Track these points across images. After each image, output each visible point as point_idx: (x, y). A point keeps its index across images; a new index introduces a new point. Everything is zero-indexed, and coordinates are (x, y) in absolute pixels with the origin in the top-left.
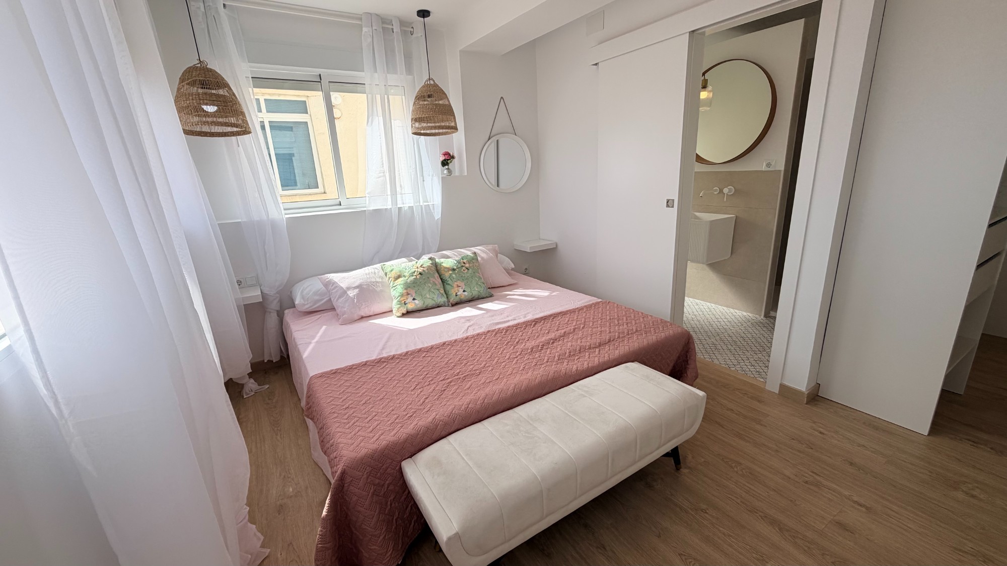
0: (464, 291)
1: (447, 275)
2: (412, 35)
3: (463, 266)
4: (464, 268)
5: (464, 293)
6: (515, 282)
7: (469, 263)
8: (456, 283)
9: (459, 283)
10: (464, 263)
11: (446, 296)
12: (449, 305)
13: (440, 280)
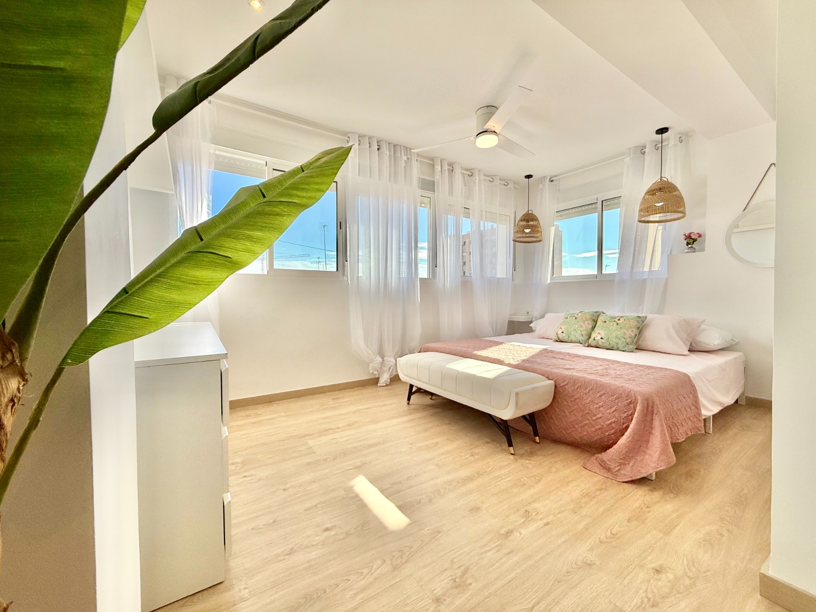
0: (602, 338)
1: (599, 324)
3: (615, 321)
5: (601, 340)
6: (688, 354)
7: (624, 321)
9: (601, 332)
10: (619, 320)
11: (587, 337)
12: (585, 344)
13: (590, 327)
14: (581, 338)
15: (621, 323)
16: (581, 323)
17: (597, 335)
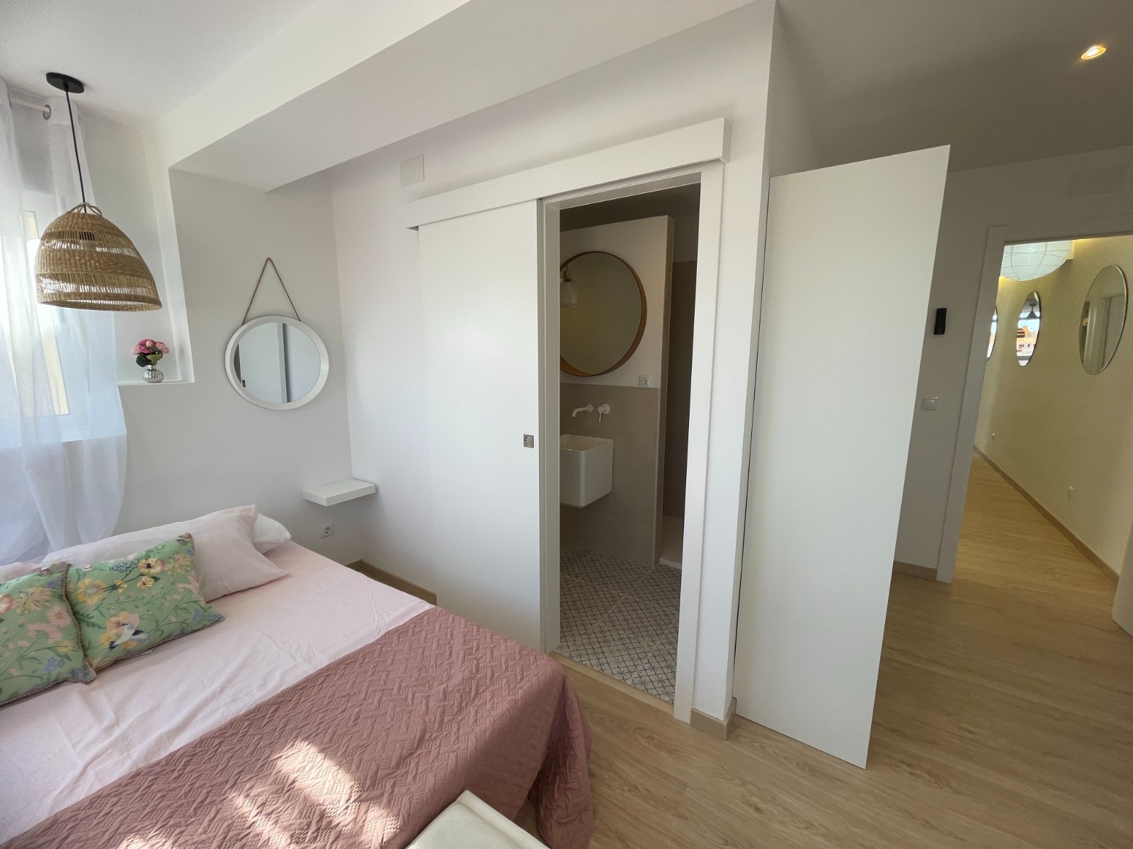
0: (137, 632)
1: (90, 603)
2: (47, 119)
3: (142, 575)
4: (144, 579)
5: (136, 637)
6: (285, 572)
7: (163, 562)
8: (114, 619)
9: (122, 617)
10: (149, 566)
11: (80, 654)
12: (86, 674)
13: (68, 620)
14: (64, 670)
15: (162, 572)
16: (33, 627)
17: (115, 631)
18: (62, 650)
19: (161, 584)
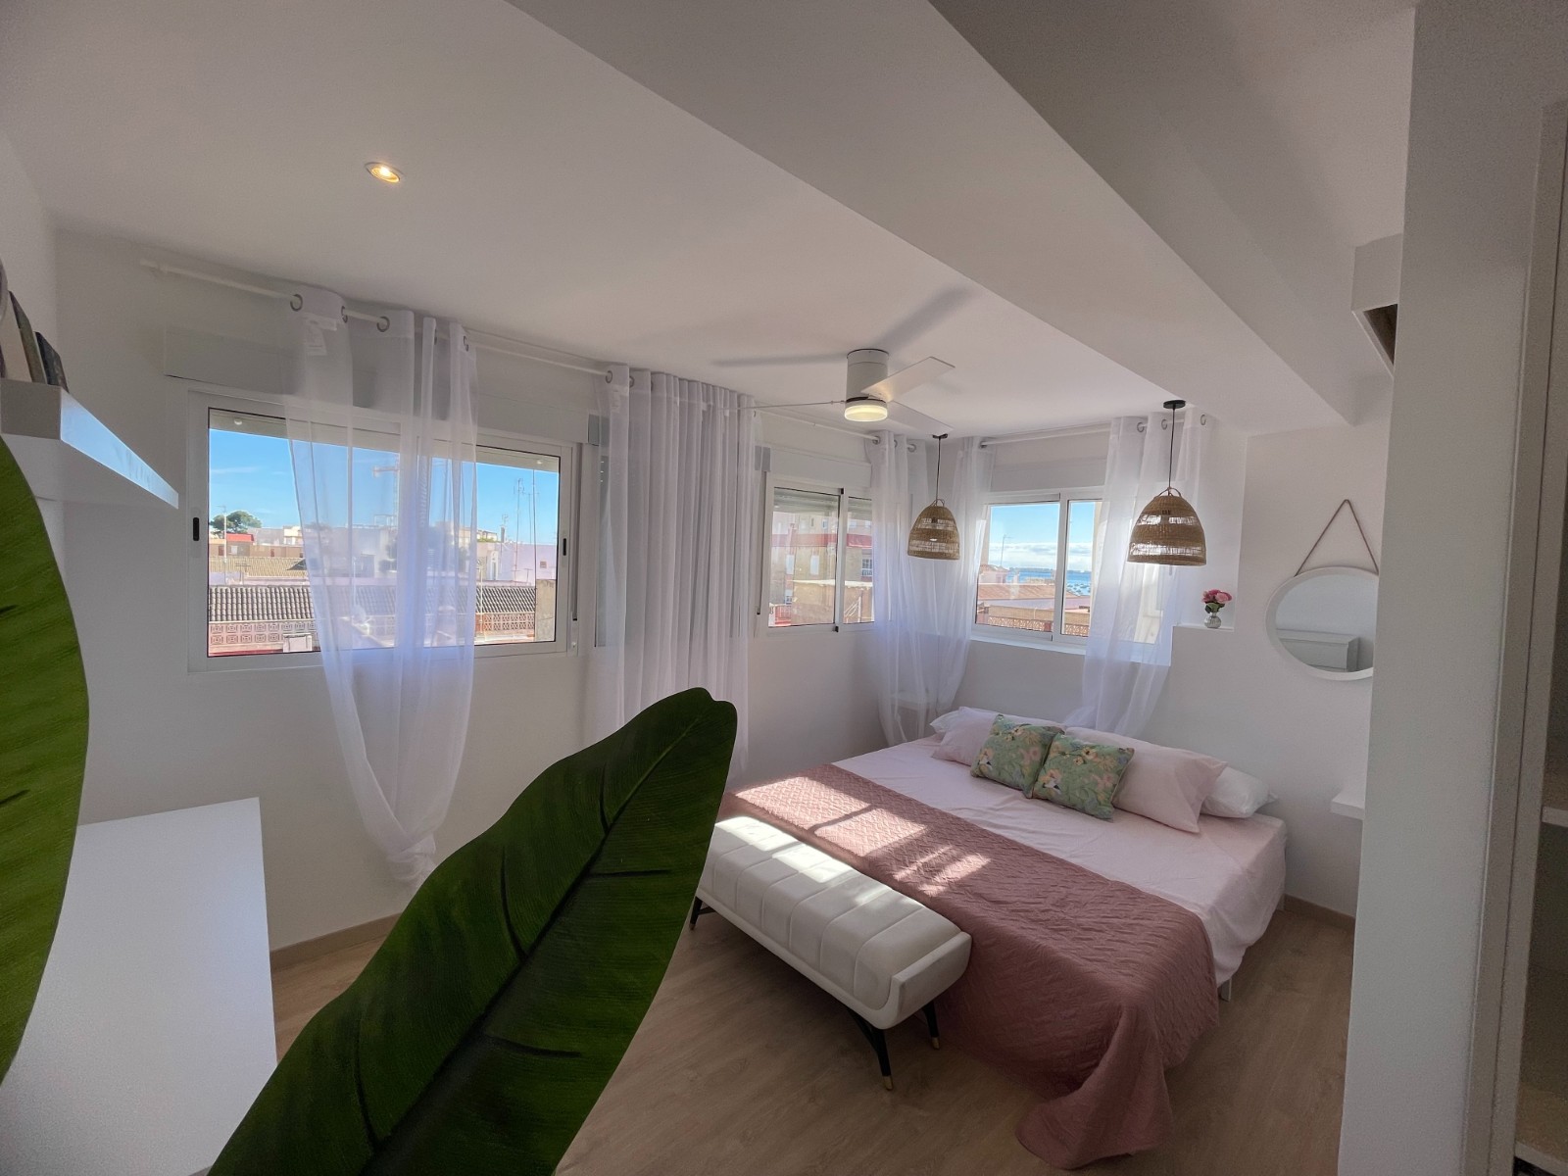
0: (1056, 787)
1: (1052, 756)
3: (1080, 756)
4: (1079, 758)
5: (1053, 790)
6: (1197, 831)
7: (1097, 755)
8: (1052, 771)
9: (1055, 772)
10: (1087, 753)
11: (1032, 780)
12: (1027, 792)
13: (1037, 758)
14: (1021, 781)
15: (1091, 761)
16: (1022, 751)
17: (1048, 777)
18: (1024, 771)
19: (1085, 767)
